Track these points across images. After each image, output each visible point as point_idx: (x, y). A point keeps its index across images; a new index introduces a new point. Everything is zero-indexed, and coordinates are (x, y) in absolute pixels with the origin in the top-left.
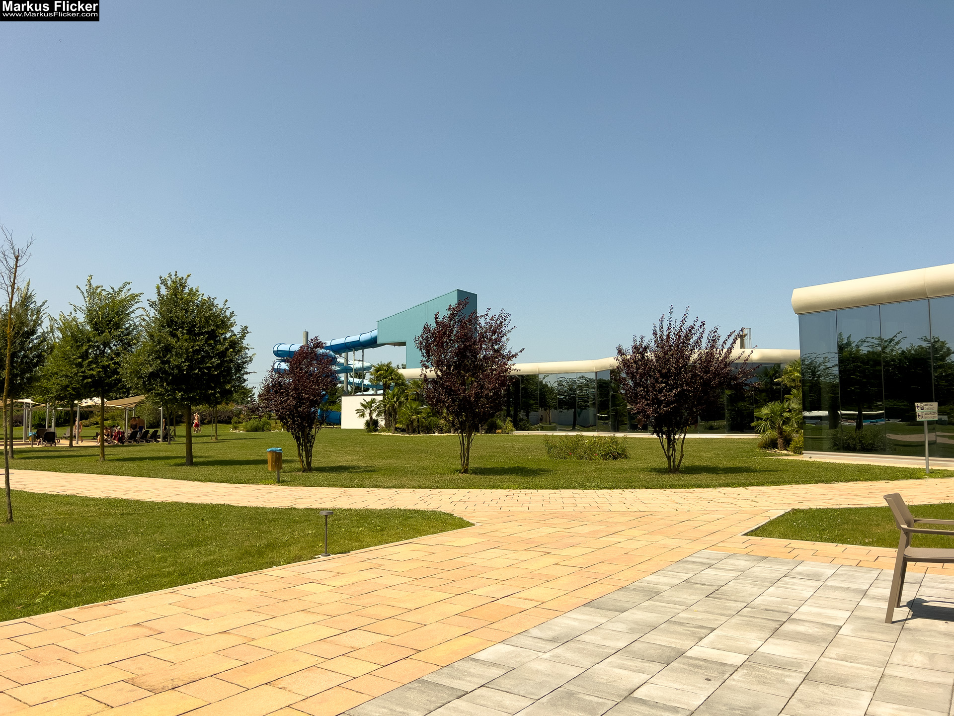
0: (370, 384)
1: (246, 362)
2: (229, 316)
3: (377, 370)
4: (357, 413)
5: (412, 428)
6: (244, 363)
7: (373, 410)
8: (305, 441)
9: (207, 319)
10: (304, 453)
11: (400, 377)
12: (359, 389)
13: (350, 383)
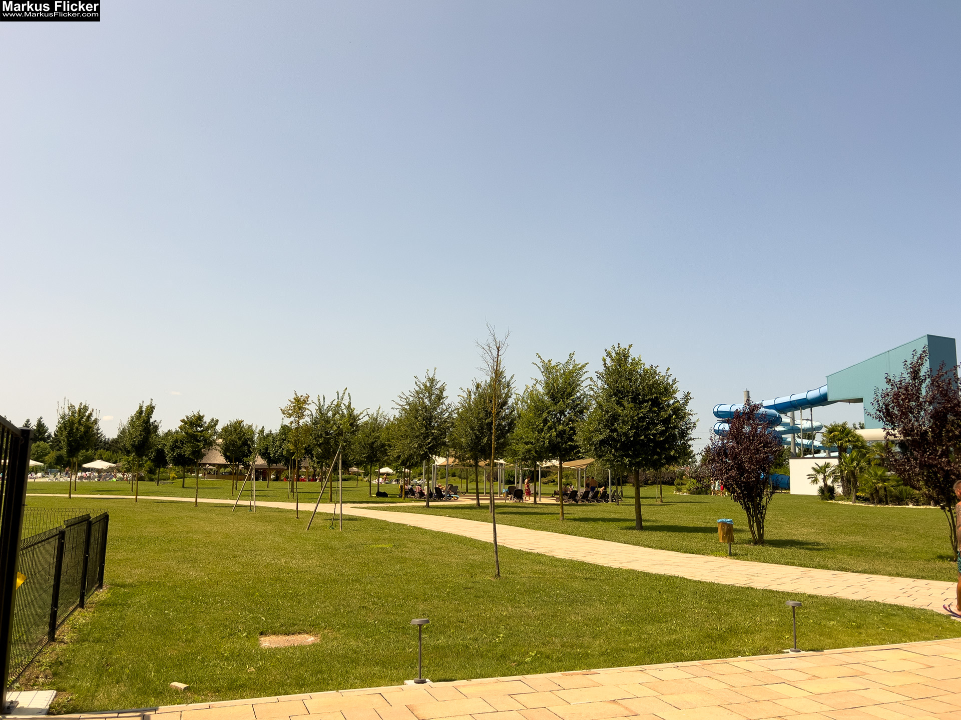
0: (821, 445)
1: (690, 428)
2: (671, 383)
3: (830, 431)
4: (809, 478)
5: (878, 497)
6: (688, 429)
7: (828, 476)
8: (756, 512)
9: (650, 387)
10: (755, 524)
11: (858, 439)
12: (808, 451)
13: (798, 445)
